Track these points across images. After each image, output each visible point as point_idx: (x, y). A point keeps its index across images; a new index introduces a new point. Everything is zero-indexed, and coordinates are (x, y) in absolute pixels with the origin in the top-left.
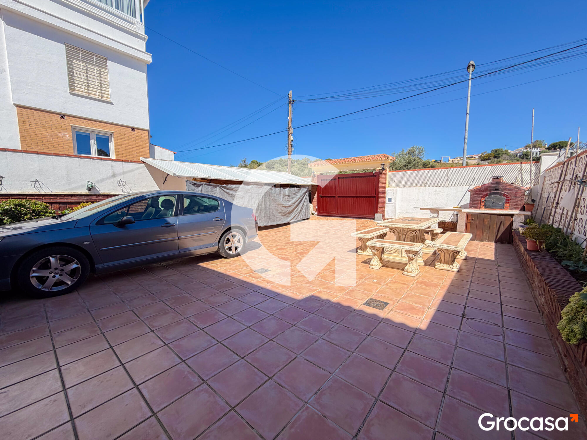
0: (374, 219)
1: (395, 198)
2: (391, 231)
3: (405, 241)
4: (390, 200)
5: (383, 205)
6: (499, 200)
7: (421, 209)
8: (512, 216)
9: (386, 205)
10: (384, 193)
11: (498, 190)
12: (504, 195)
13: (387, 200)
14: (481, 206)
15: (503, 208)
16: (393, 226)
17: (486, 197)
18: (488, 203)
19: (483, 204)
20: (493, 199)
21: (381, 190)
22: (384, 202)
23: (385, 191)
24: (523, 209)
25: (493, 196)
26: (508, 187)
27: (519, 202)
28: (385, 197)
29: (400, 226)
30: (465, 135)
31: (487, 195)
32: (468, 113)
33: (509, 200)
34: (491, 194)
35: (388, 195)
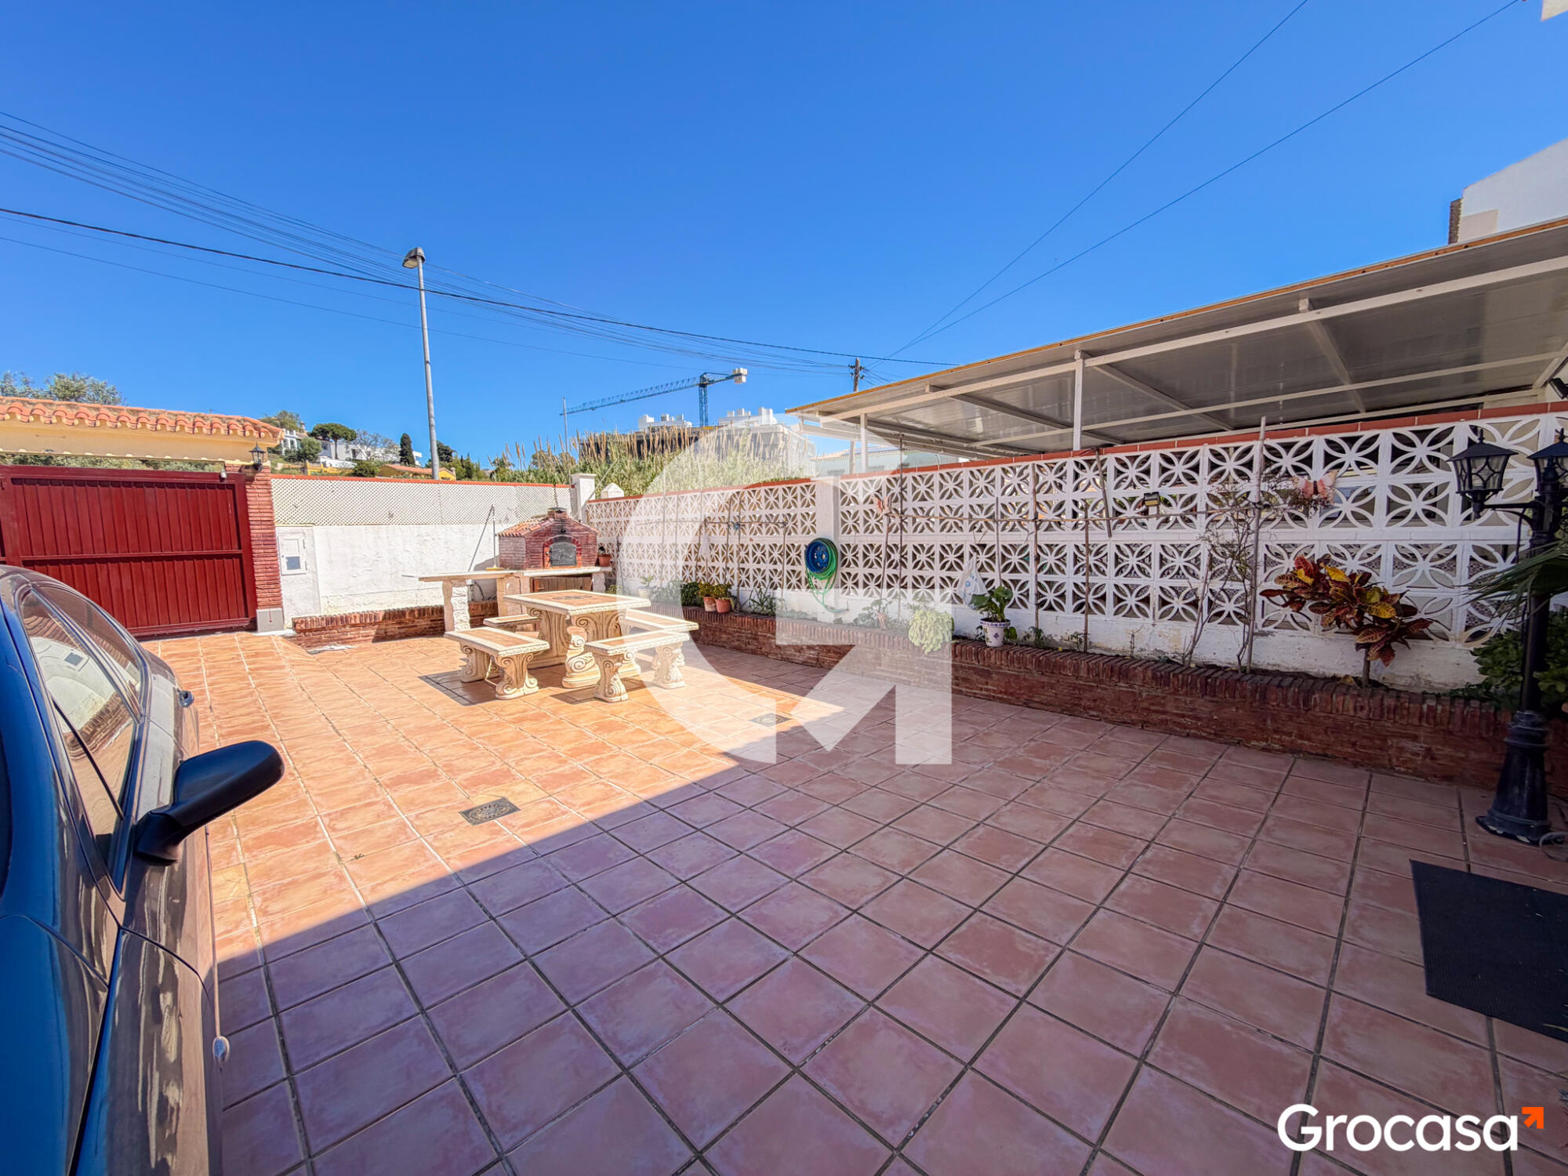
0: (253, 627)
1: (313, 556)
4: (294, 563)
5: (274, 580)
6: (568, 550)
7: (421, 579)
8: (590, 575)
9: (282, 579)
10: (271, 541)
11: (563, 532)
12: (574, 542)
13: (283, 563)
14: (546, 563)
15: (575, 564)
17: (551, 546)
18: (554, 557)
19: (548, 559)
20: (559, 548)
21: (256, 531)
22: (276, 571)
23: (273, 535)
24: (598, 564)
25: (560, 543)
26: (576, 528)
27: (592, 553)
28: (275, 554)
31: (551, 542)
32: (428, 362)
33: (580, 550)
34: (556, 540)
35: (287, 547)
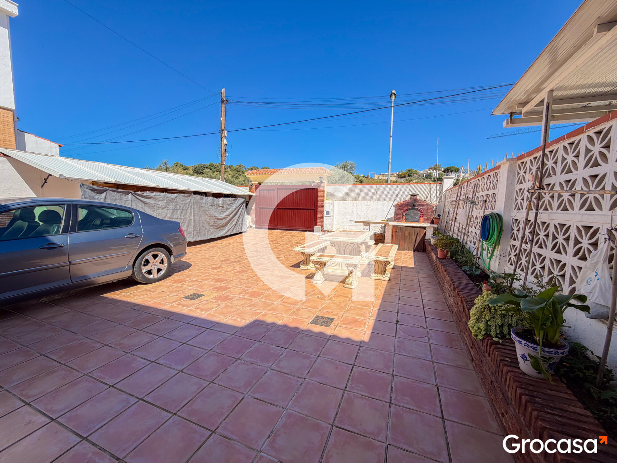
0: (313, 231)
1: (333, 211)
2: (332, 244)
3: (344, 254)
4: (328, 213)
5: (322, 218)
6: (415, 214)
7: (356, 222)
8: (425, 228)
9: (324, 217)
10: (322, 205)
11: (414, 205)
12: (419, 210)
13: (325, 213)
14: (403, 220)
15: (418, 221)
16: (334, 240)
17: (407, 212)
18: (408, 217)
19: (404, 218)
20: (411, 213)
21: (319, 202)
22: (323, 215)
23: (323, 204)
24: (432, 222)
25: (411, 211)
26: (422, 204)
27: (430, 217)
28: (323, 210)
29: (340, 240)
30: (389, 156)
31: (407, 210)
32: (391, 136)
33: (422, 215)
34: (410, 209)
35: (327, 207)
